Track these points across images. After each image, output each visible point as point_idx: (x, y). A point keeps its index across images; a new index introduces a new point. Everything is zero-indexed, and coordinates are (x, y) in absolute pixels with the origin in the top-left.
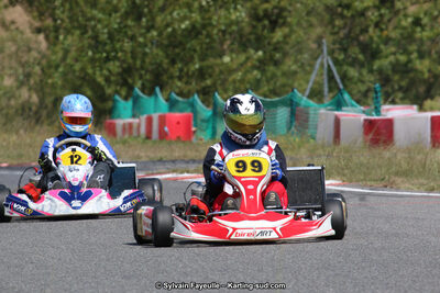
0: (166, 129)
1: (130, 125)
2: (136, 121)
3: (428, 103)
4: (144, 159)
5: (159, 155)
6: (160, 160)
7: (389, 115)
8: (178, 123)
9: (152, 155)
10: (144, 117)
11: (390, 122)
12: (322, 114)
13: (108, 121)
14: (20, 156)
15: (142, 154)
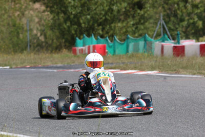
0: (96, 51)
1: (82, 49)
2: (84, 48)
3: (201, 39)
7: (183, 44)
8: (100, 48)
10: (87, 46)
11: (183, 47)
12: (157, 44)
13: (74, 48)
14: (35, 63)
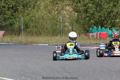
0: (101, 36)
1: (93, 35)
4: (93, 43)
5: (97, 42)
6: (97, 44)
8: (104, 35)
9: (95, 42)
10: (96, 33)
13: (88, 34)
14: (64, 42)
15: (93, 42)
